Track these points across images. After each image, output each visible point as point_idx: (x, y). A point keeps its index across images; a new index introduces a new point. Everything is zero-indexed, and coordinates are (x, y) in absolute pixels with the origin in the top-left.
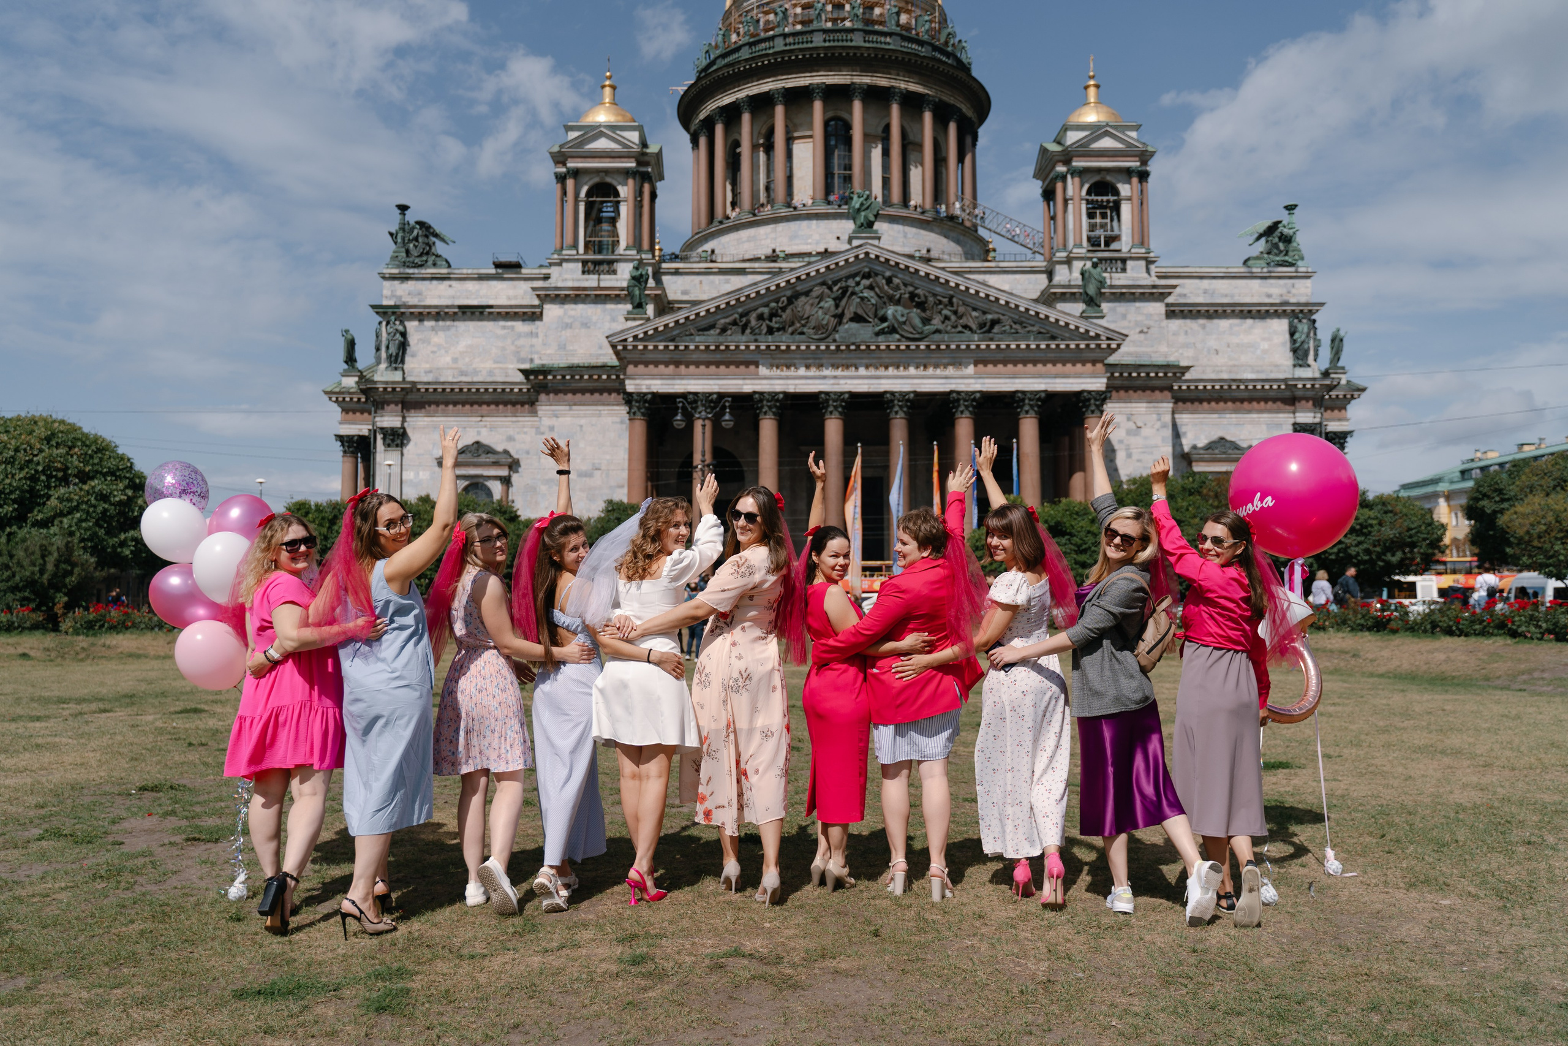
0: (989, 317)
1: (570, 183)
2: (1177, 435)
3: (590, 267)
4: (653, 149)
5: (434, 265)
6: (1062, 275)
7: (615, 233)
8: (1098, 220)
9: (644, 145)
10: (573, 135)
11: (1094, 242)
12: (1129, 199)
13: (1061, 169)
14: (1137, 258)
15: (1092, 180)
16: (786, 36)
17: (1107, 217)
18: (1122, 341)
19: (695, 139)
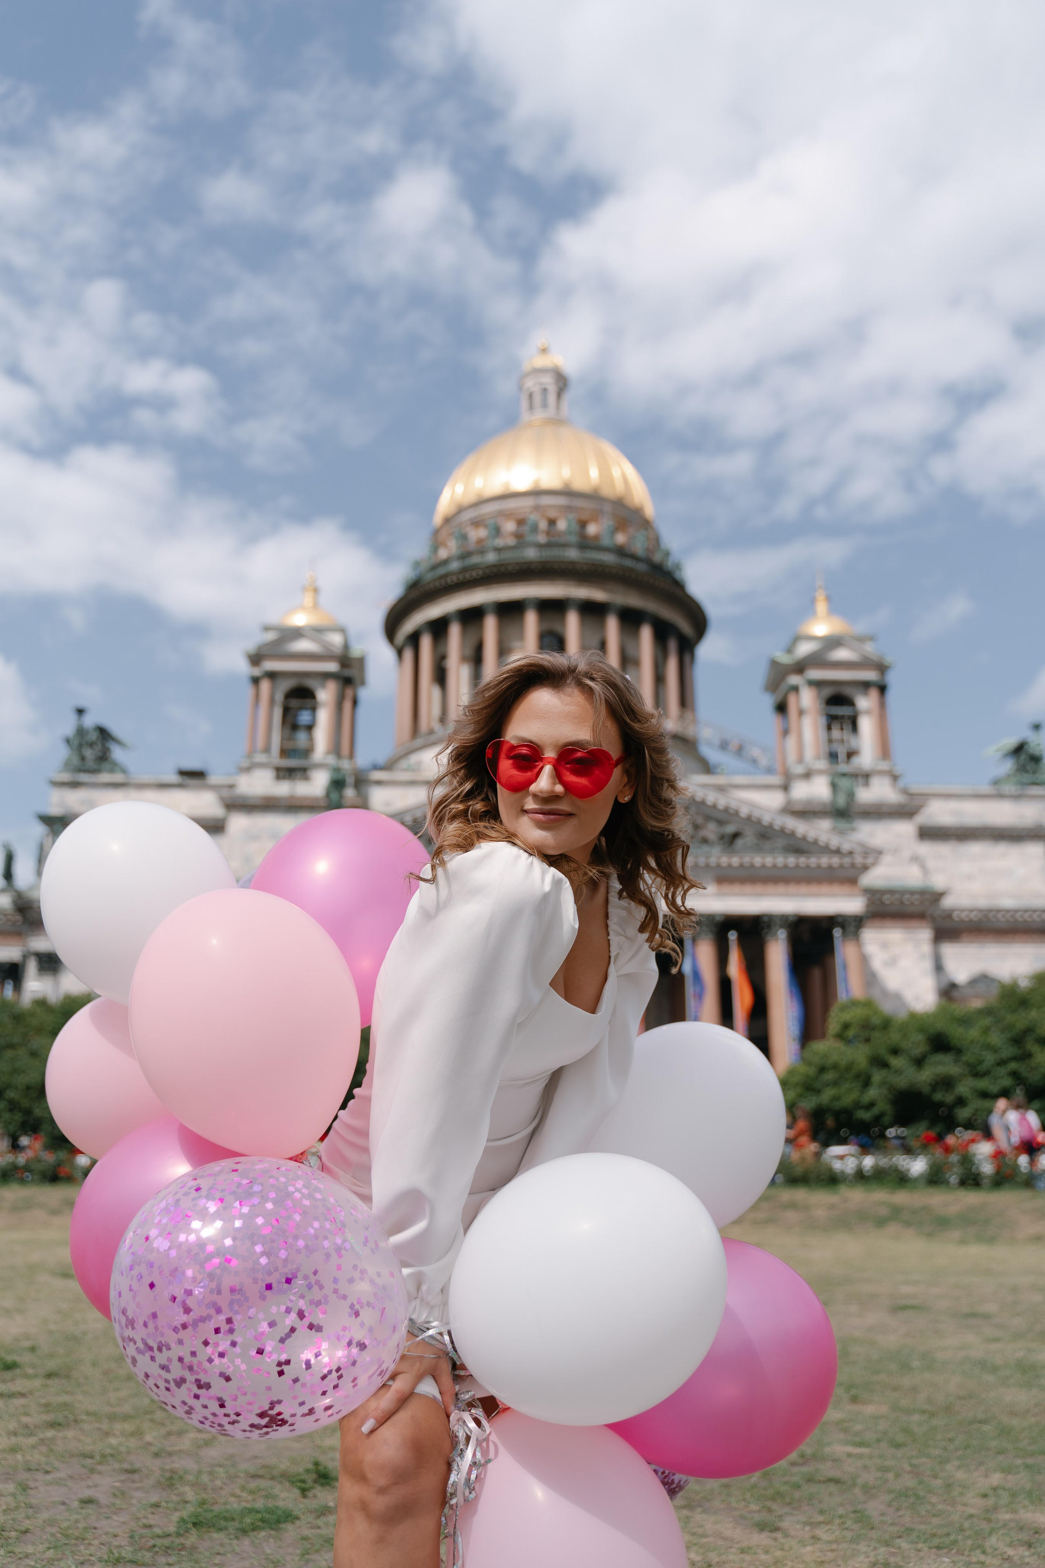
0: (730, 829)
1: (265, 685)
2: (939, 967)
3: (285, 773)
4: (356, 651)
5: (111, 771)
6: (802, 791)
7: (311, 739)
8: (836, 733)
9: (346, 647)
10: (271, 636)
11: (833, 756)
12: (868, 712)
13: (794, 679)
14: (881, 773)
15: (828, 692)
16: (498, 550)
17: (844, 730)
18: (877, 858)
19: (400, 652)
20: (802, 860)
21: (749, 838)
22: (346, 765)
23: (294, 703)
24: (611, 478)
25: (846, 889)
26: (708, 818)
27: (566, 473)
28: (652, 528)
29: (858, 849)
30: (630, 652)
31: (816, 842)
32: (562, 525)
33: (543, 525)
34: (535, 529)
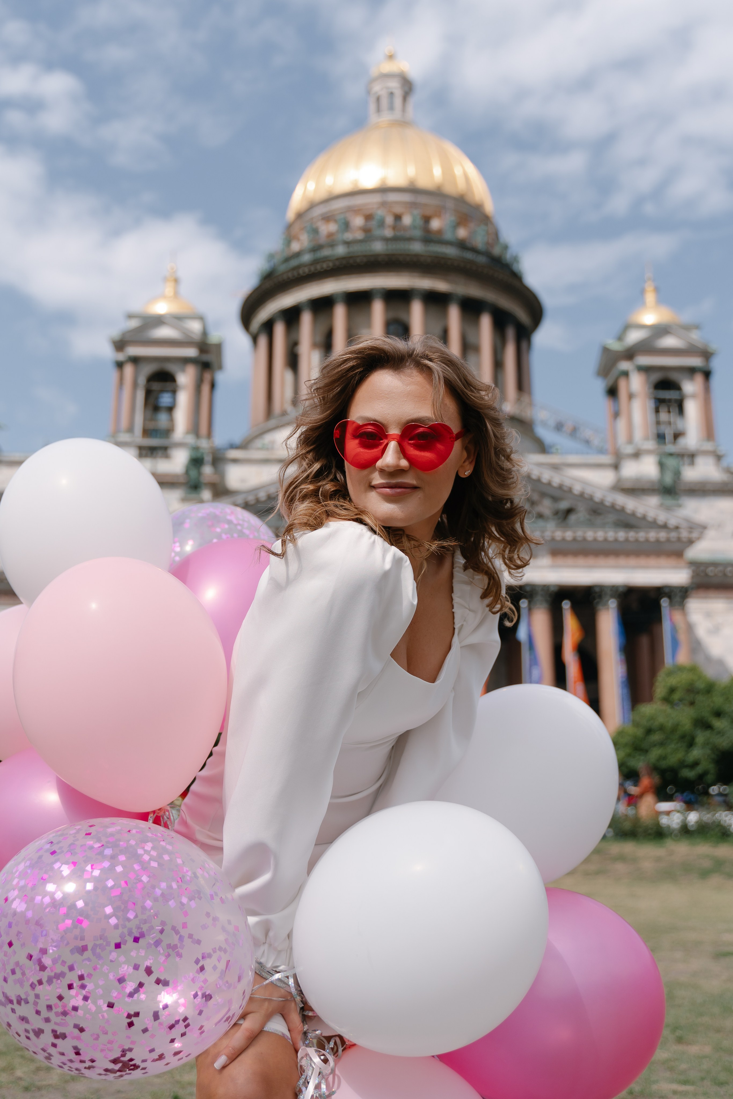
0: (564, 505)
1: (129, 370)
3: (147, 452)
4: (214, 337)
7: (171, 420)
8: (664, 416)
9: (204, 333)
10: (133, 324)
11: (660, 437)
12: (693, 397)
13: (624, 365)
14: (706, 453)
15: (656, 377)
16: (347, 243)
17: (671, 413)
18: (702, 533)
19: (255, 339)
20: (632, 535)
21: (581, 514)
22: (204, 444)
23: (156, 386)
24: (454, 176)
25: (672, 561)
26: (543, 495)
27: (411, 171)
28: (492, 223)
29: (684, 525)
30: (471, 339)
31: (644, 518)
32: (407, 220)
33: (389, 220)
34: (382, 223)
